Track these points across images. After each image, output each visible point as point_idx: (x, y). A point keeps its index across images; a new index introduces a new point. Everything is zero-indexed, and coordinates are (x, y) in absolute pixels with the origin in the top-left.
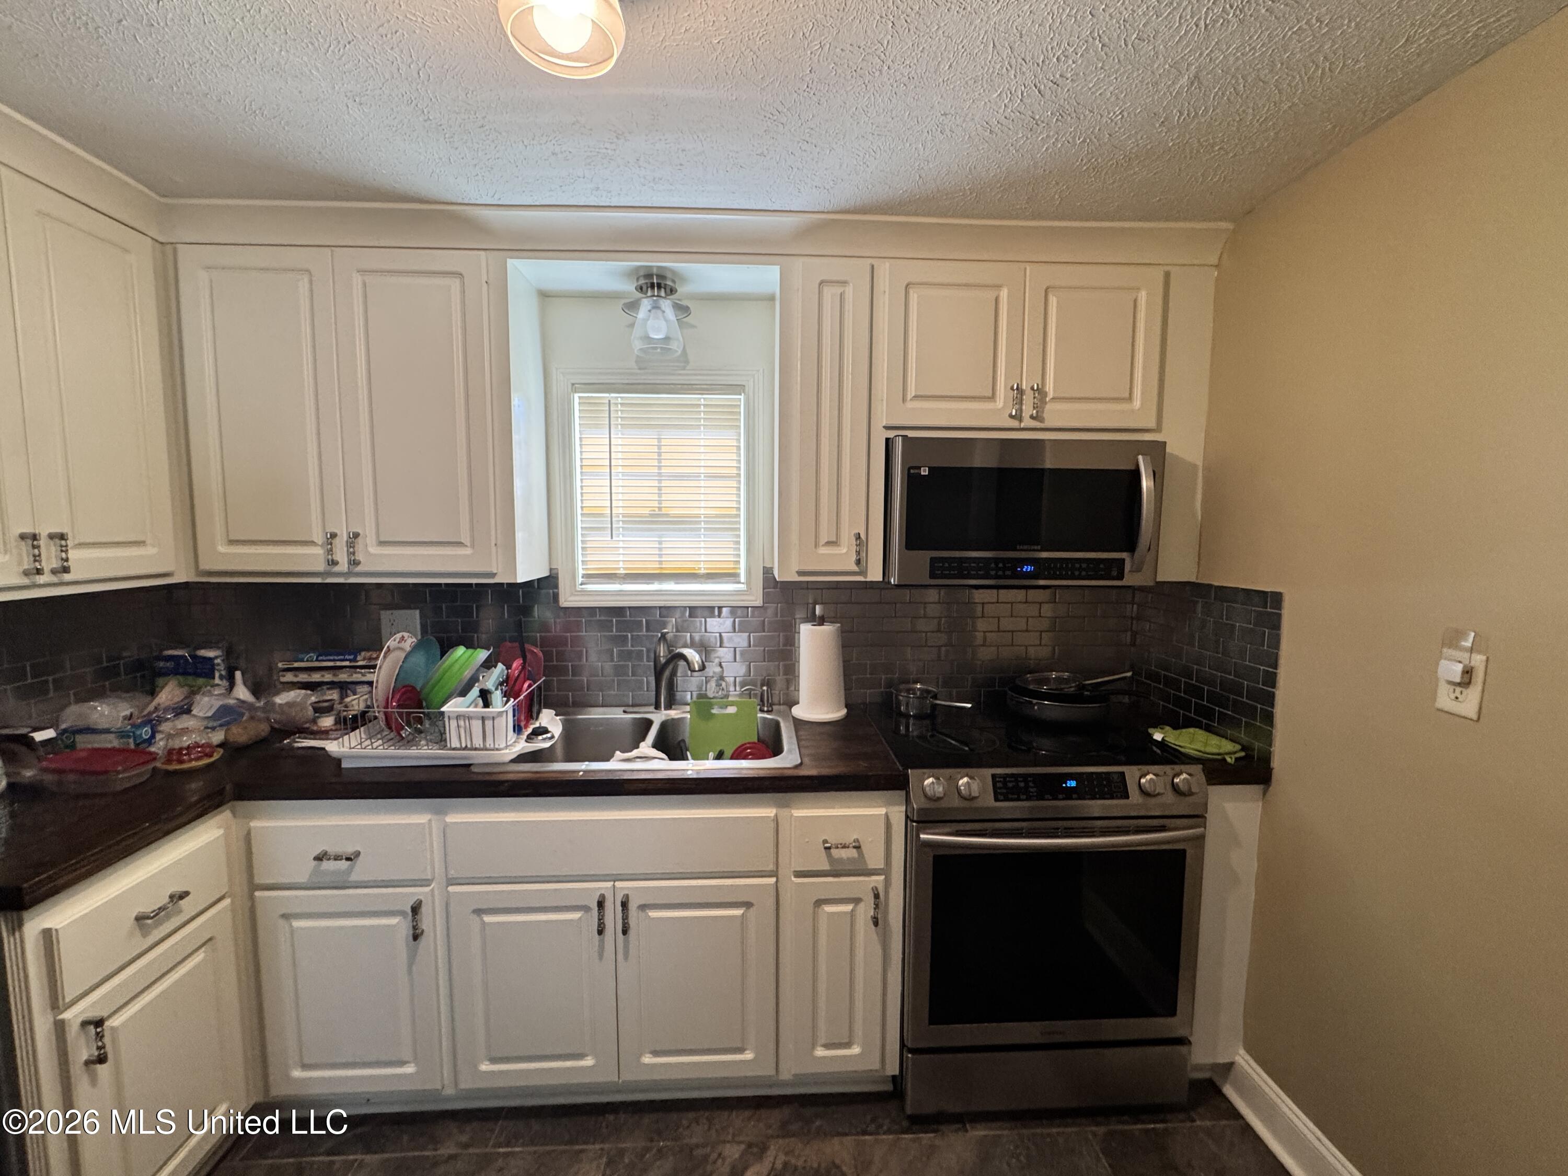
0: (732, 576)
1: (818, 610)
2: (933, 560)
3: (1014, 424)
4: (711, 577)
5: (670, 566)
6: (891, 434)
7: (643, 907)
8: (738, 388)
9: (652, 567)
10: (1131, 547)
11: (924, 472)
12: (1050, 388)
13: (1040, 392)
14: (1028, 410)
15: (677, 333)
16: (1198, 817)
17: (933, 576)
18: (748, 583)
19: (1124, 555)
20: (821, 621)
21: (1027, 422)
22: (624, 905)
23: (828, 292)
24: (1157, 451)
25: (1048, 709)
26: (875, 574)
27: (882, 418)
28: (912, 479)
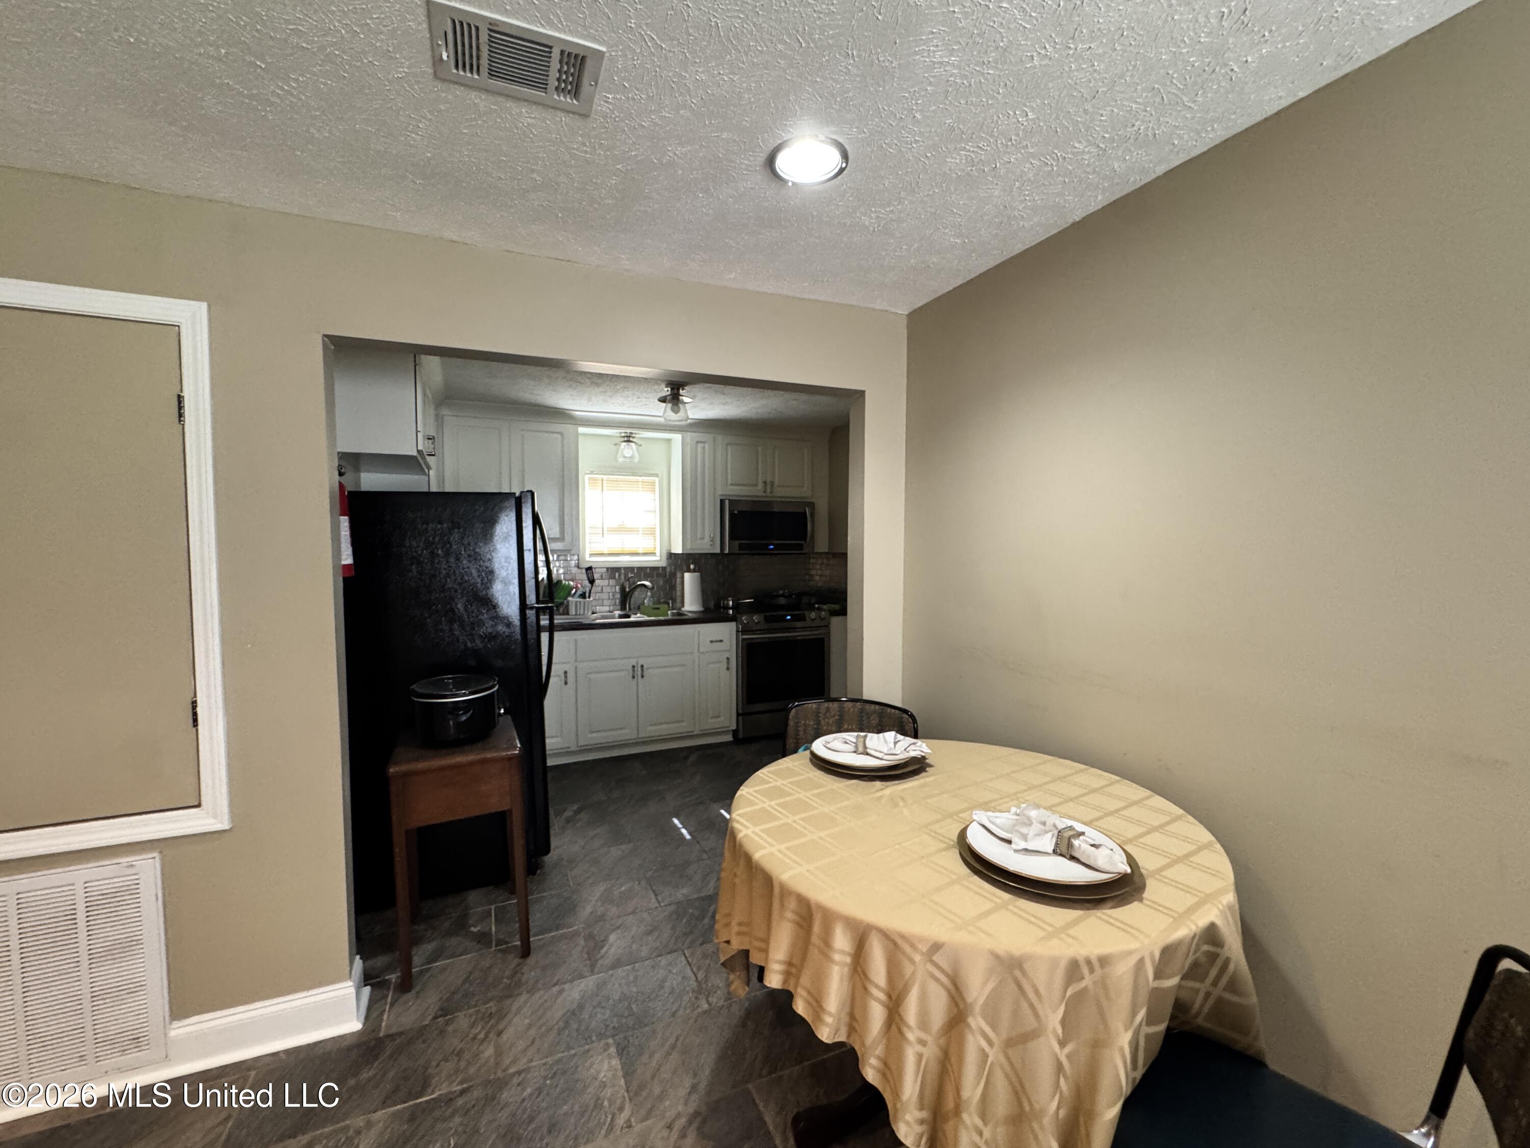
0: (653, 554)
1: (692, 567)
2: (740, 544)
3: (764, 495)
4: (645, 554)
5: (627, 550)
6: (723, 498)
7: (648, 669)
8: (657, 475)
9: (619, 550)
10: (805, 539)
11: (736, 512)
12: (776, 482)
13: (772, 483)
14: (769, 490)
15: (637, 455)
16: (827, 626)
17: (740, 549)
18: (661, 556)
19: (803, 542)
20: (694, 571)
21: (768, 494)
22: (642, 666)
23: (700, 445)
24: (812, 505)
25: (782, 601)
26: (718, 551)
27: (719, 492)
28: (732, 515)
